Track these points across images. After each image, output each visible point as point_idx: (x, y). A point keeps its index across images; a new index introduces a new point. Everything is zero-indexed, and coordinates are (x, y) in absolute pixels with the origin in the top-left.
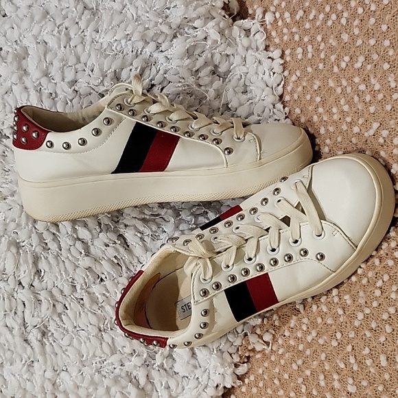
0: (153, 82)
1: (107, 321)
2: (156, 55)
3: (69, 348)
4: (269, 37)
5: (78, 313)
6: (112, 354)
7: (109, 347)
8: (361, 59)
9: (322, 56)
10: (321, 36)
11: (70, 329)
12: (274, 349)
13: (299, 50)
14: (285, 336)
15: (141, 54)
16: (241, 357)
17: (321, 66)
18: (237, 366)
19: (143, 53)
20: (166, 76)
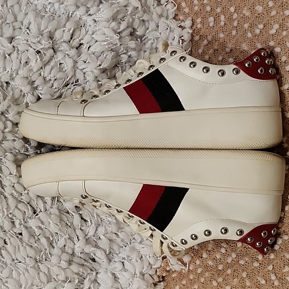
0: (82, 42)
1: (42, 253)
2: (84, 18)
3: (9, 280)
5: (17, 247)
6: (48, 282)
7: (45, 276)
8: (276, 26)
9: (235, 24)
10: (234, 8)
11: (9, 262)
12: (191, 268)
13: (211, 19)
14: (202, 257)
15: (71, 16)
16: (159, 277)
17: (234, 33)
18: (155, 285)
19: (73, 16)
20: (93, 36)
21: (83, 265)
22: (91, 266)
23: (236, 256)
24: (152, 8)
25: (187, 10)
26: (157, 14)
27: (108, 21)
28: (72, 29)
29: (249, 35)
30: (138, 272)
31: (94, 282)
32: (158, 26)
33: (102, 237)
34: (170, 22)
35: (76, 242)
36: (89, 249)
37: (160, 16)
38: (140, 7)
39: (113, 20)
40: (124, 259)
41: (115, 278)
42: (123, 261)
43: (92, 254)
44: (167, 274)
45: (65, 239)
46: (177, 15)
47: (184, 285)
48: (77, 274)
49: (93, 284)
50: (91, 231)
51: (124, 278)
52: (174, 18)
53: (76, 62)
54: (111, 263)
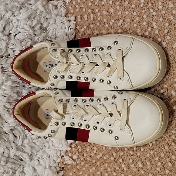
0: (11, 32)
2: (11, 18)
4: (68, 10)
8: (121, 21)
9: (99, 19)
10: (98, 9)
12: (78, 162)
13: (86, 16)
14: (84, 156)
15: (3, 17)
16: (60, 168)
17: (98, 24)
18: (58, 172)
19: (4, 17)
20: (18, 29)
21: (15, 163)
22: (20, 164)
23: (102, 155)
24: (52, 10)
25: (72, 11)
26: (55, 14)
27: (26, 20)
28: (4, 24)
29: (107, 26)
30: (47, 166)
31: (22, 172)
32: (56, 21)
33: (26, 145)
34: (63, 18)
35: (11, 150)
36: (19, 153)
37: (57, 15)
38: (44, 11)
39: (29, 19)
40: (39, 158)
41: (35, 170)
42: (39, 159)
43: (20, 156)
44: (65, 166)
45: (4, 149)
46: (67, 14)
47: (74, 172)
48: (11, 168)
49: (21, 174)
50: (19, 143)
51: (39, 169)
52: (65, 16)
53: (8, 44)
54: (32, 161)
